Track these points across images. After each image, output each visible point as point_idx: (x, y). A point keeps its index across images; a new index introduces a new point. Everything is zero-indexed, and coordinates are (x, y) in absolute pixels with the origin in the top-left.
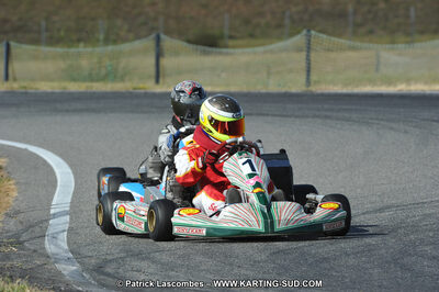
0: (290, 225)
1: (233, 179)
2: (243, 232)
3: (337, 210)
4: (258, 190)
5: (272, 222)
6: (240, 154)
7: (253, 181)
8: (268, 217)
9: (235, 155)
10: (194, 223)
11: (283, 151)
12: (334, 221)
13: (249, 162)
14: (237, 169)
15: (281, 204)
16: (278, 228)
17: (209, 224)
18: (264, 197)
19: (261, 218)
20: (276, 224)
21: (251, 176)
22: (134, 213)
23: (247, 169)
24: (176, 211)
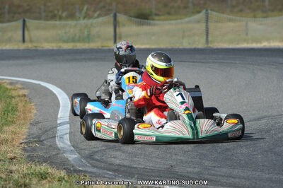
0: (208, 134)
1: (171, 105)
2: (179, 138)
3: (236, 124)
4: (187, 112)
5: (197, 132)
6: (175, 89)
7: (184, 106)
8: (194, 129)
9: (172, 90)
10: (148, 133)
11: (197, 87)
12: (235, 131)
13: (180, 94)
14: (173, 99)
15: (202, 120)
16: (201, 135)
17: (157, 134)
18: (192, 116)
19: (190, 130)
20: (200, 133)
21: (182, 103)
22: (107, 127)
23: (179, 99)
24: (136, 126)
